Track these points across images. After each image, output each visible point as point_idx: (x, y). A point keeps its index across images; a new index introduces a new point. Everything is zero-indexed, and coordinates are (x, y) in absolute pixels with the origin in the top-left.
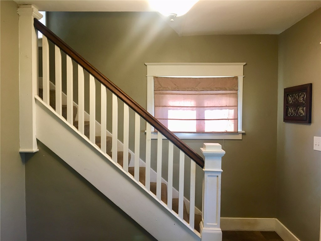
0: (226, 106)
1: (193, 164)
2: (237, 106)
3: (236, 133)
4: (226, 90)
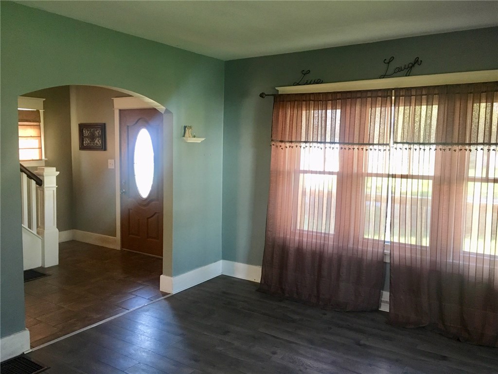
0: (31, 137)
1: (33, 182)
2: (41, 137)
3: (41, 160)
4: (30, 122)
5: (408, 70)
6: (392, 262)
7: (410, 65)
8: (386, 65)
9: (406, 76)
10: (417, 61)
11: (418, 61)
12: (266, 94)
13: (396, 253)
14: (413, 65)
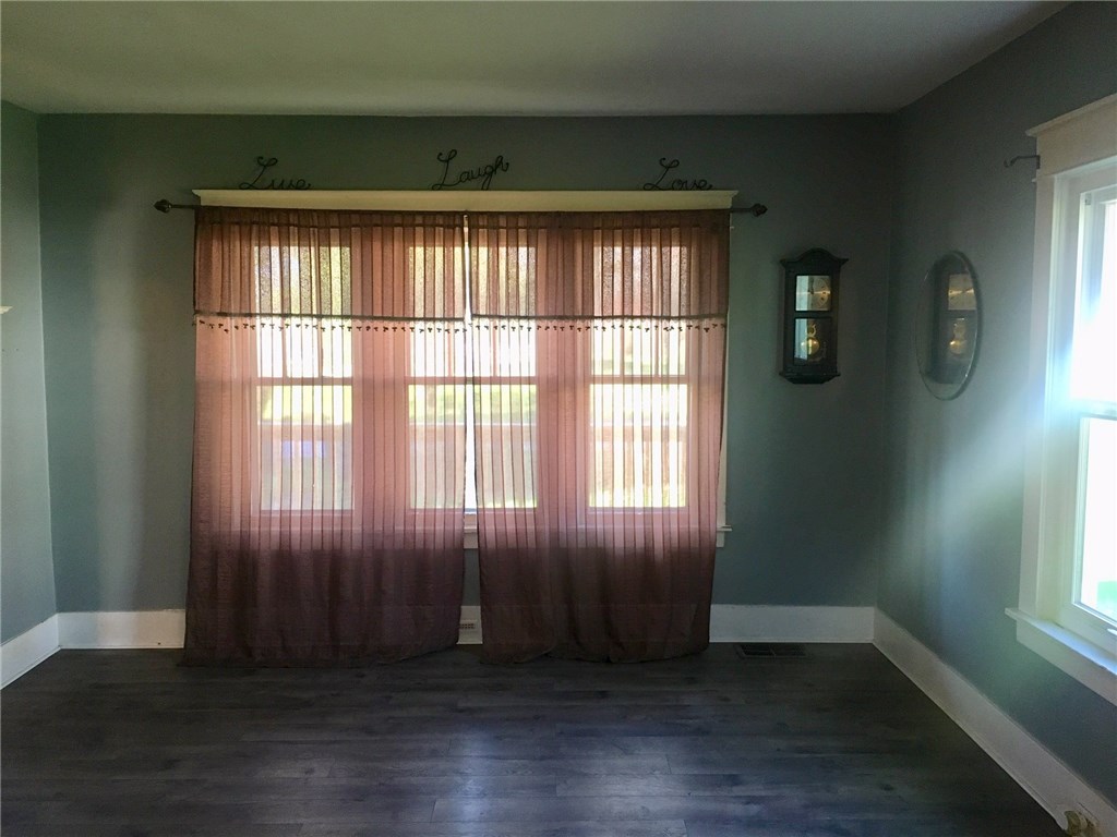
5: (486, 178)
6: (483, 545)
7: (488, 170)
8: (442, 165)
9: (482, 189)
10: (499, 165)
11: (501, 162)
12: (173, 203)
13: (490, 528)
14: (494, 170)
